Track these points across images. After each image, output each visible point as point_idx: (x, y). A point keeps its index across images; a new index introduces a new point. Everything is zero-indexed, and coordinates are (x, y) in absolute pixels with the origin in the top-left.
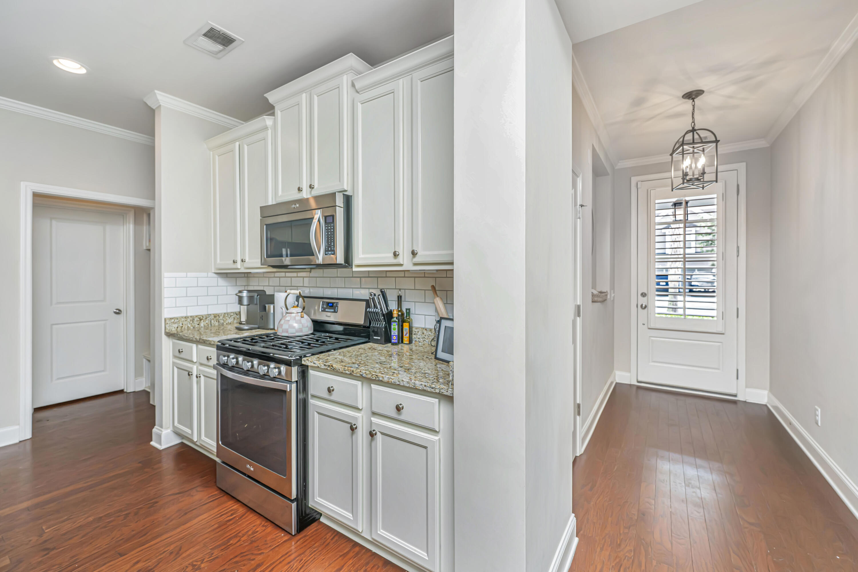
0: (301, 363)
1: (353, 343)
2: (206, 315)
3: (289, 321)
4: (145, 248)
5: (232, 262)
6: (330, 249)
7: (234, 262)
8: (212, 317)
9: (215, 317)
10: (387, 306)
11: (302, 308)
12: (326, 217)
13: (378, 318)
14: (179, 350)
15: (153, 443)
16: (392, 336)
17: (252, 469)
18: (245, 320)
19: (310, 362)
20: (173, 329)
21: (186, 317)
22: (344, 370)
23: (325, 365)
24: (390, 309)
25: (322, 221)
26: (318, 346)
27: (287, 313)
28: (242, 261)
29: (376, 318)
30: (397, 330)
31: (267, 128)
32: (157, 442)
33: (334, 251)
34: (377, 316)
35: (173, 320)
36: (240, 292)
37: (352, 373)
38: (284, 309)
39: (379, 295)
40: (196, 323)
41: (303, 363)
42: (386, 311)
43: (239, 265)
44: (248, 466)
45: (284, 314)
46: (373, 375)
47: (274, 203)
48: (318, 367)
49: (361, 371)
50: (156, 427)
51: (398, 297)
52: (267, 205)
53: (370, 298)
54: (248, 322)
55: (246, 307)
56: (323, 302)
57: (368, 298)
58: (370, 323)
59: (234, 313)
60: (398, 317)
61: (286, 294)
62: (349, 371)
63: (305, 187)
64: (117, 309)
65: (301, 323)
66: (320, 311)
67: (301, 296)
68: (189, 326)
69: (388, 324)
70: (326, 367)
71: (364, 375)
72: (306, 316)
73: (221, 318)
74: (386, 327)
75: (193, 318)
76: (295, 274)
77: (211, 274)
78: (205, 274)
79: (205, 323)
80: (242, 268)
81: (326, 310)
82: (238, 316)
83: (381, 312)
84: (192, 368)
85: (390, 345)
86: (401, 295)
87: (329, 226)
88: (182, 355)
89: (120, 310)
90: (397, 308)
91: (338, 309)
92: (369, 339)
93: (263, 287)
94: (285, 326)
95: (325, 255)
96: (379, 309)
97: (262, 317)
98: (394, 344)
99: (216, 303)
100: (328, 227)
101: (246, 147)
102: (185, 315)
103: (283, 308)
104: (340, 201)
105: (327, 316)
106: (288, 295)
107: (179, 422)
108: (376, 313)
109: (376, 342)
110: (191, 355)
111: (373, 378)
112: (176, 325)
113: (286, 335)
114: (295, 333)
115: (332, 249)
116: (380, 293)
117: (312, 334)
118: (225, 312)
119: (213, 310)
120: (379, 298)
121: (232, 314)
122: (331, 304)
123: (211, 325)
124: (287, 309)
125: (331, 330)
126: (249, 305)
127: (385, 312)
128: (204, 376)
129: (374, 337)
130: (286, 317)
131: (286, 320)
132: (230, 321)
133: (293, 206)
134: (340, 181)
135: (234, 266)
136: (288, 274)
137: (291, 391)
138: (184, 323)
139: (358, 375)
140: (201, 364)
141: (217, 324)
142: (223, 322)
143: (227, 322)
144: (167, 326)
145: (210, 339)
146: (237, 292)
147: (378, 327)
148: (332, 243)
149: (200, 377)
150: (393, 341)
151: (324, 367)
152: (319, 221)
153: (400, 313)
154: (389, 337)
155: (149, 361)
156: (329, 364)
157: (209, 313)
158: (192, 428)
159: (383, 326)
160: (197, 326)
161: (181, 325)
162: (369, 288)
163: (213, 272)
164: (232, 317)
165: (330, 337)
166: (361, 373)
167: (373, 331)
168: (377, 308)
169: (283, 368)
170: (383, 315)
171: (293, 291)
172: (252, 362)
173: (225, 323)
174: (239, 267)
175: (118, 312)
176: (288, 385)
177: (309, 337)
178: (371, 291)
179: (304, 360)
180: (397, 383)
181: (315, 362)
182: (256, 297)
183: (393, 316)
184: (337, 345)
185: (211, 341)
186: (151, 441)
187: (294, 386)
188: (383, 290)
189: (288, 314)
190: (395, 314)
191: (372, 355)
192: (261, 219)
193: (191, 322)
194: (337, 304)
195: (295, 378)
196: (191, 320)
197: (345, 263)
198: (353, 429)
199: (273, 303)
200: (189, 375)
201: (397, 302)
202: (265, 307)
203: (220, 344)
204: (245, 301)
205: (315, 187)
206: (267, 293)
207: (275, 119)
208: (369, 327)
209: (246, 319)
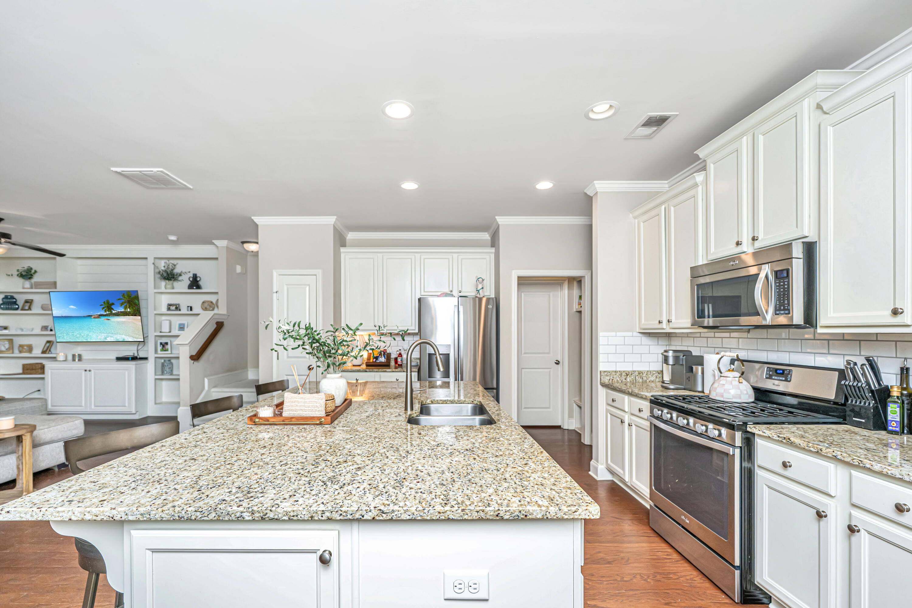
0: (746, 430)
1: (817, 420)
2: (632, 371)
3: (724, 385)
4: (575, 310)
5: (658, 322)
6: (782, 308)
7: (660, 322)
8: (637, 373)
9: (639, 374)
10: (878, 379)
11: (741, 373)
12: (776, 272)
13: (861, 395)
14: (613, 399)
15: (590, 473)
16: (889, 422)
17: (688, 522)
18: (669, 380)
19: (757, 430)
20: (606, 380)
21: (615, 372)
22: (808, 446)
23: (779, 436)
24: (885, 384)
25: (771, 278)
26: (767, 416)
27: (721, 376)
28: (669, 321)
29: (857, 394)
30: (898, 414)
31: (697, 184)
32: (593, 472)
33: (789, 310)
34: (860, 392)
35: (606, 373)
36: (666, 351)
37: (820, 452)
38: (717, 372)
39: (862, 365)
40: (623, 378)
41: (748, 429)
42: (877, 386)
43: (664, 325)
44: (683, 517)
45: (717, 378)
46: (854, 459)
47: (705, 262)
48: (769, 437)
49: (833, 451)
50: (592, 460)
51: (902, 369)
52: (696, 265)
53: (847, 368)
54: (672, 382)
55: (670, 366)
56: (768, 368)
57: (843, 367)
58: (846, 399)
59: (656, 371)
60: (901, 396)
61: (719, 356)
62: (816, 448)
63: (746, 239)
64: (556, 361)
65: (739, 389)
66: (765, 377)
67: (739, 359)
68: (618, 379)
69: (880, 404)
70: (780, 439)
71: (839, 457)
72: (744, 382)
73: (645, 375)
74: (876, 408)
75: (621, 373)
76: (727, 335)
77: (635, 334)
78: (630, 334)
79: (631, 379)
80: (668, 328)
81: (773, 377)
82: (660, 375)
83: (867, 387)
84: (624, 417)
85: (884, 432)
86: (907, 366)
87: (782, 282)
88: (614, 404)
89: (559, 362)
90: (899, 384)
91: (791, 377)
92: (845, 420)
93: (687, 347)
94: (720, 390)
95: (776, 314)
96: (863, 382)
97: (688, 379)
98: (892, 432)
99: (640, 361)
100: (779, 283)
101: (672, 209)
102: (614, 369)
103: (715, 371)
104: (798, 251)
105: (774, 384)
106: (722, 357)
107: (612, 461)
108: (858, 388)
109: (858, 425)
110: (623, 404)
111: (854, 463)
112: (608, 378)
113: (722, 399)
114: (732, 399)
115: (786, 308)
116: (866, 363)
117: (753, 402)
118: (648, 369)
119: (638, 367)
120: (863, 369)
121: (655, 373)
122: (781, 371)
123: (636, 381)
124: (721, 373)
125: (780, 401)
126: (674, 365)
127: (875, 387)
128: (636, 425)
129: (854, 419)
130: (721, 381)
131: (721, 384)
132: (652, 379)
133: (732, 263)
134: (797, 227)
135: (660, 326)
136: (717, 335)
137: (734, 455)
138: (615, 376)
139: (830, 455)
140: (632, 414)
141: (641, 380)
142: (646, 379)
143: (650, 380)
144: (602, 377)
145: (642, 393)
146: (663, 351)
147: (861, 408)
148: (786, 301)
149: (632, 425)
150: (890, 428)
151: (778, 438)
152: (767, 277)
153: (905, 392)
154: (883, 422)
155: (580, 407)
156: (785, 436)
157: (634, 370)
158: (623, 469)
159: (871, 405)
160: (624, 380)
161: (612, 378)
162: (844, 355)
163: (637, 331)
164: (655, 375)
165: (780, 410)
166: (834, 454)
167: (853, 411)
168: (859, 381)
169: (724, 431)
170: (872, 392)
171: (728, 354)
172: (688, 420)
173: (648, 381)
174: (665, 327)
175: (558, 363)
176: (731, 449)
177: (750, 405)
178: (847, 358)
179: (750, 427)
180: (897, 476)
181: (764, 431)
182: (681, 357)
183: (891, 394)
184: (792, 419)
185: (643, 395)
186: (590, 471)
187: (737, 451)
188: (871, 358)
189: (722, 378)
190: (895, 392)
191: (851, 439)
192: (691, 280)
193: (620, 376)
194: (789, 372)
195: (738, 443)
196: (619, 375)
197: (804, 324)
198: (820, 515)
199: (702, 364)
200: (622, 422)
201: (899, 376)
202: (692, 368)
203: (653, 398)
204: (671, 361)
205: (760, 238)
206: (693, 354)
207: (706, 173)
208: (844, 405)
209: (671, 378)
